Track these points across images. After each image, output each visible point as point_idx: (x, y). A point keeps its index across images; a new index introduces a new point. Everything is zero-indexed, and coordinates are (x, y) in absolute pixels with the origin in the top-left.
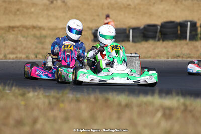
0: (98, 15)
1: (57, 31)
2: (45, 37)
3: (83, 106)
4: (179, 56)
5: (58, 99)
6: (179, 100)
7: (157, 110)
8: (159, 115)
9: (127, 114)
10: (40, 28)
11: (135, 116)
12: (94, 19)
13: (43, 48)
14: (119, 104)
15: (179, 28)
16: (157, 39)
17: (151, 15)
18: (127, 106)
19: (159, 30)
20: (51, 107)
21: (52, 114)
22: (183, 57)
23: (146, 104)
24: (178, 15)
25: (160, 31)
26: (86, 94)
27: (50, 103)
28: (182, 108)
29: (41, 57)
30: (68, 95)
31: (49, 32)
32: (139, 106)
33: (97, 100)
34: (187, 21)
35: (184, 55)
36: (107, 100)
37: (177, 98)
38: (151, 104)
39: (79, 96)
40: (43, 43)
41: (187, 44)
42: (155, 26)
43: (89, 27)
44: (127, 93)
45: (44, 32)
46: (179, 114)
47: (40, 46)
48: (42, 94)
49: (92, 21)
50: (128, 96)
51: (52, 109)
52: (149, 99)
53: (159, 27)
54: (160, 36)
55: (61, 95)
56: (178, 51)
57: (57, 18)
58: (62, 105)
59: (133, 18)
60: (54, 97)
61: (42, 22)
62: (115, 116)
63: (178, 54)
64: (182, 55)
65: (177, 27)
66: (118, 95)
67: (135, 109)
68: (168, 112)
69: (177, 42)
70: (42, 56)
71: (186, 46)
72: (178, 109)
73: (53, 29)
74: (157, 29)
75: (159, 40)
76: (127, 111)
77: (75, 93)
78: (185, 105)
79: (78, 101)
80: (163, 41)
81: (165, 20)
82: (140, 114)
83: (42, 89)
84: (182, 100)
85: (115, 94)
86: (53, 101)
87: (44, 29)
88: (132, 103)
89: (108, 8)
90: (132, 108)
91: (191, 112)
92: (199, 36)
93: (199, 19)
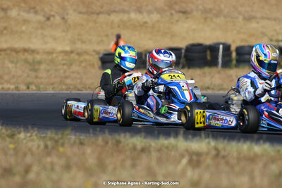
0: (107, 36)
1: (54, 55)
2: (40, 63)
3: (89, 150)
4: (208, 88)
5: (56, 141)
6: (209, 143)
7: (182, 156)
8: (185, 161)
9: (144, 160)
10: (33, 51)
11: (154, 163)
12: (102, 41)
13: (36, 77)
14: (134, 148)
15: (208, 52)
16: (181, 66)
17: (173, 36)
18: (143, 150)
19: (183, 55)
20: (48, 151)
21: (49, 160)
22: (213, 89)
23: (167, 148)
24: (207, 36)
25: (185, 56)
26: (92, 135)
27: (46, 147)
28: (213, 152)
29: (34, 88)
30: (69, 137)
31: (45, 57)
32: (159, 150)
33: (107, 143)
34: (219, 44)
35: (215, 86)
36: (118, 142)
37: (207, 140)
38: (175, 147)
39: (83, 137)
40: (36, 71)
41: (219, 72)
42: (178, 50)
43: (94, 51)
45: (38, 57)
46: (209, 161)
47: (33, 74)
48: (36, 135)
49: (98, 43)
50: (145, 138)
51: (49, 154)
52: (172, 141)
53: (183, 51)
54: (185, 62)
55: (60, 136)
56: (207, 81)
57: (55, 39)
58: (61, 149)
59: (150, 39)
60: (51, 139)
61: (36, 44)
62: (128, 163)
63: (207, 85)
64: (212, 87)
65: (206, 52)
66: (132, 136)
67: (154, 155)
68: (195, 158)
69: (207, 70)
70: (36, 86)
71: (217, 76)
72: (207, 154)
73: (50, 53)
74: (181, 53)
75: (183, 67)
76: (144, 156)
77: (78, 134)
78: (216, 149)
79: (82, 144)
80: (189, 68)
81: (191, 42)
82: (159, 161)
83: (36, 129)
84: (213, 143)
85: (128, 135)
86: (49, 143)
87: (38, 53)
88: (150, 146)
89: (119, 26)
90: (150, 152)
91: (224, 157)
92: (234, 62)
93: (234, 42)
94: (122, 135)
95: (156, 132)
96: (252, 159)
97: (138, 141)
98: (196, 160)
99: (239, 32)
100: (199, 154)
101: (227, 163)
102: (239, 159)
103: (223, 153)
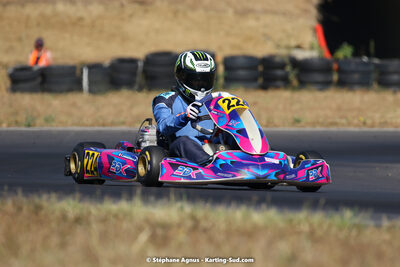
0: (20, 39)
6: (182, 208)
7: (140, 229)
8: (144, 237)
9: (79, 236)
11: (94, 241)
12: (12, 48)
14: (64, 217)
16: (136, 87)
17: (125, 39)
18: (78, 220)
19: (140, 70)
23: (116, 216)
25: (144, 72)
28: (189, 223)
32: (104, 220)
33: (20, 209)
36: (38, 208)
37: (179, 204)
38: (128, 216)
42: (133, 61)
44: (78, 195)
46: (182, 236)
49: (7, 51)
50: (81, 200)
52: (123, 205)
53: (140, 64)
54: (143, 81)
59: (89, 45)
62: (55, 240)
66: (60, 199)
67: (96, 227)
68: (160, 232)
72: (179, 226)
74: (137, 67)
75: (140, 89)
76: (79, 230)
78: (193, 218)
81: (153, 49)
82: (104, 237)
84: (188, 208)
85: (54, 196)
88: (90, 213)
89: (38, 25)
90: (89, 224)
91: (205, 231)
92: (221, 81)
93: (220, 48)
94: (45, 197)
95: (98, 192)
96: (250, 234)
97: (71, 206)
98: (161, 236)
99: (228, 34)
100: (165, 226)
101: (211, 240)
102: (229, 233)
103: (204, 224)
